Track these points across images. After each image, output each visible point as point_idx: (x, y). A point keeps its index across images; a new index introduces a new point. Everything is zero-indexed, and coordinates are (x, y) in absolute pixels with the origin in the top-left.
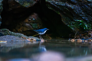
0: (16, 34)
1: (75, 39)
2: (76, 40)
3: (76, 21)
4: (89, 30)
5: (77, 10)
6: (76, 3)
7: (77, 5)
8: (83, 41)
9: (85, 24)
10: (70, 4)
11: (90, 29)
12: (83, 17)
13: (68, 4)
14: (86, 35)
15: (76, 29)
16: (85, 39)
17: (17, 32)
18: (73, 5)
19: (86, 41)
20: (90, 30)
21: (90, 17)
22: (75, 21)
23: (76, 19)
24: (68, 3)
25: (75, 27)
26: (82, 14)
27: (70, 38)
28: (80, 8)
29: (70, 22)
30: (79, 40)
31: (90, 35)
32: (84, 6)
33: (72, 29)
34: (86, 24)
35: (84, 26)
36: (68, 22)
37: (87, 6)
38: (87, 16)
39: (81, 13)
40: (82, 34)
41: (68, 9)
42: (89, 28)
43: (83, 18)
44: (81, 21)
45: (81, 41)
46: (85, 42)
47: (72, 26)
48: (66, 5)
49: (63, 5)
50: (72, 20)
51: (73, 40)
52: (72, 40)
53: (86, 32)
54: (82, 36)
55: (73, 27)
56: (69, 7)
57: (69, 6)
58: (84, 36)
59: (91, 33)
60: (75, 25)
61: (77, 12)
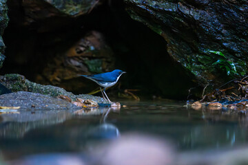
0: (43, 87)
1: (203, 101)
2: (207, 105)
3: (205, 52)
4: (240, 78)
5: (210, 23)
6: (207, 5)
7: (210, 11)
8: (226, 106)
9: (229, 61)
10: (189, 8)
11: (243, 74)
12: (226, 42)
13: (183, 7)
14: (232, 90)
15: (205, 74)
16: (231, 103)
17: (46, 81)
18: (197, 10)
19: (232, 107)
20: (243, 77)
21: (243, 42)
22: (204, 54)
23: (206, 48)
24: (184, 5)
25: (203, 70)
26: (222, 34)
27: (189, 99)
28: (218, 19)
29: (189, 56)
30: (214, 104)
31: (245, 91)
32: (229, 13)
33: (196, 73)
34: (234, 62)
35: (227, 67)
36: (186, 55)
37: (235, 14)
38: (236, 41)
39: (219, 32)
40: (222, 88)
41: (185, 19)
42: (241, 71)
43: (225, 44)
44: (218, 53)
45: (219, 106)
46: (230, 110)
47: (196, 68)
48: (179, 10)
49: (170, 10)
50: (196, 52)
51: (198, 105)
52: (194, 104)
53: (233, 82)
54: (222, 93)
55: (199, 69)
56: (187, 15)
57: (187, 12)
58: (228, 93)
59: (245, 85)
60: (203, 64)
61: (208, 27)
